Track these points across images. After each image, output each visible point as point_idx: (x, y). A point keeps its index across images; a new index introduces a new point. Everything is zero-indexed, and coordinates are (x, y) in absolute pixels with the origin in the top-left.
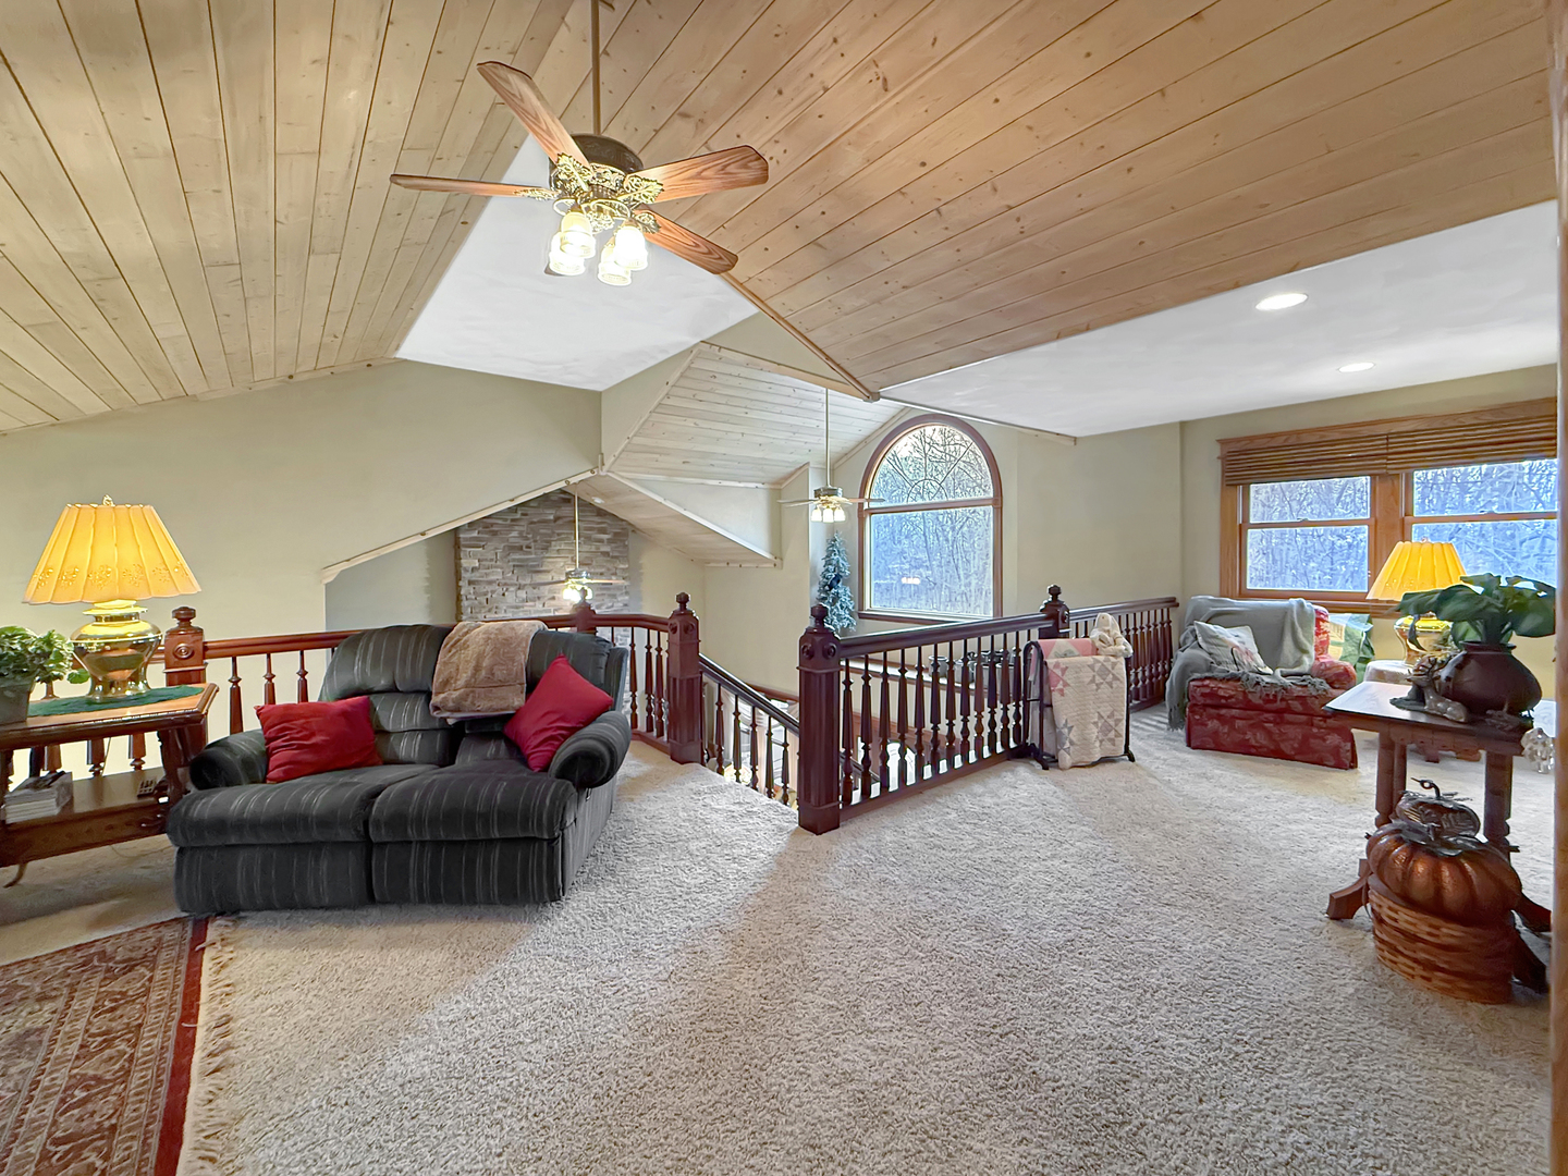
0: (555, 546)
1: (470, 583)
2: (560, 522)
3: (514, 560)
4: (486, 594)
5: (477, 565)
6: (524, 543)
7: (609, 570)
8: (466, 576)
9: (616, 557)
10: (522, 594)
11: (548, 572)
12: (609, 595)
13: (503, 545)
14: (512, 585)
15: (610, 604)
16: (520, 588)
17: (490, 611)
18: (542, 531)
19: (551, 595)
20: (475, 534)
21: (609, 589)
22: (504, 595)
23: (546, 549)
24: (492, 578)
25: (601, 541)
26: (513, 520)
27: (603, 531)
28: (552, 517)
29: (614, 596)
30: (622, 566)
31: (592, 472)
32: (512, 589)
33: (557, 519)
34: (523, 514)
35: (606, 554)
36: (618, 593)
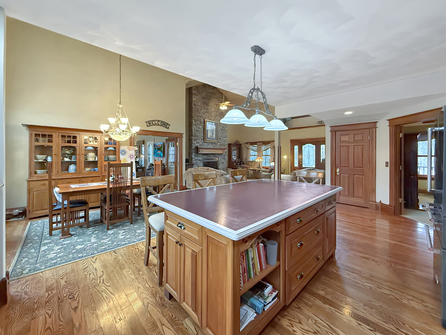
0: (212, 99)
1: (194, 105)
3: (203, 101)
4: (197, 108)
5: (196, 100)
6: (206, 97)
8: (194, 102)
10: (205, 110)
11: (210, 106)
13: (201, 96)
14: (203, 107)
16: (204, 109)
17: (198, 113)
19: (210, 112)
20: (196, 92)
22: (201, 110)
23: (210, 100)
24: (199, 105)
28: (211, 92)
32: (203, 108)
33: (212, 92)
34: (205, 89)
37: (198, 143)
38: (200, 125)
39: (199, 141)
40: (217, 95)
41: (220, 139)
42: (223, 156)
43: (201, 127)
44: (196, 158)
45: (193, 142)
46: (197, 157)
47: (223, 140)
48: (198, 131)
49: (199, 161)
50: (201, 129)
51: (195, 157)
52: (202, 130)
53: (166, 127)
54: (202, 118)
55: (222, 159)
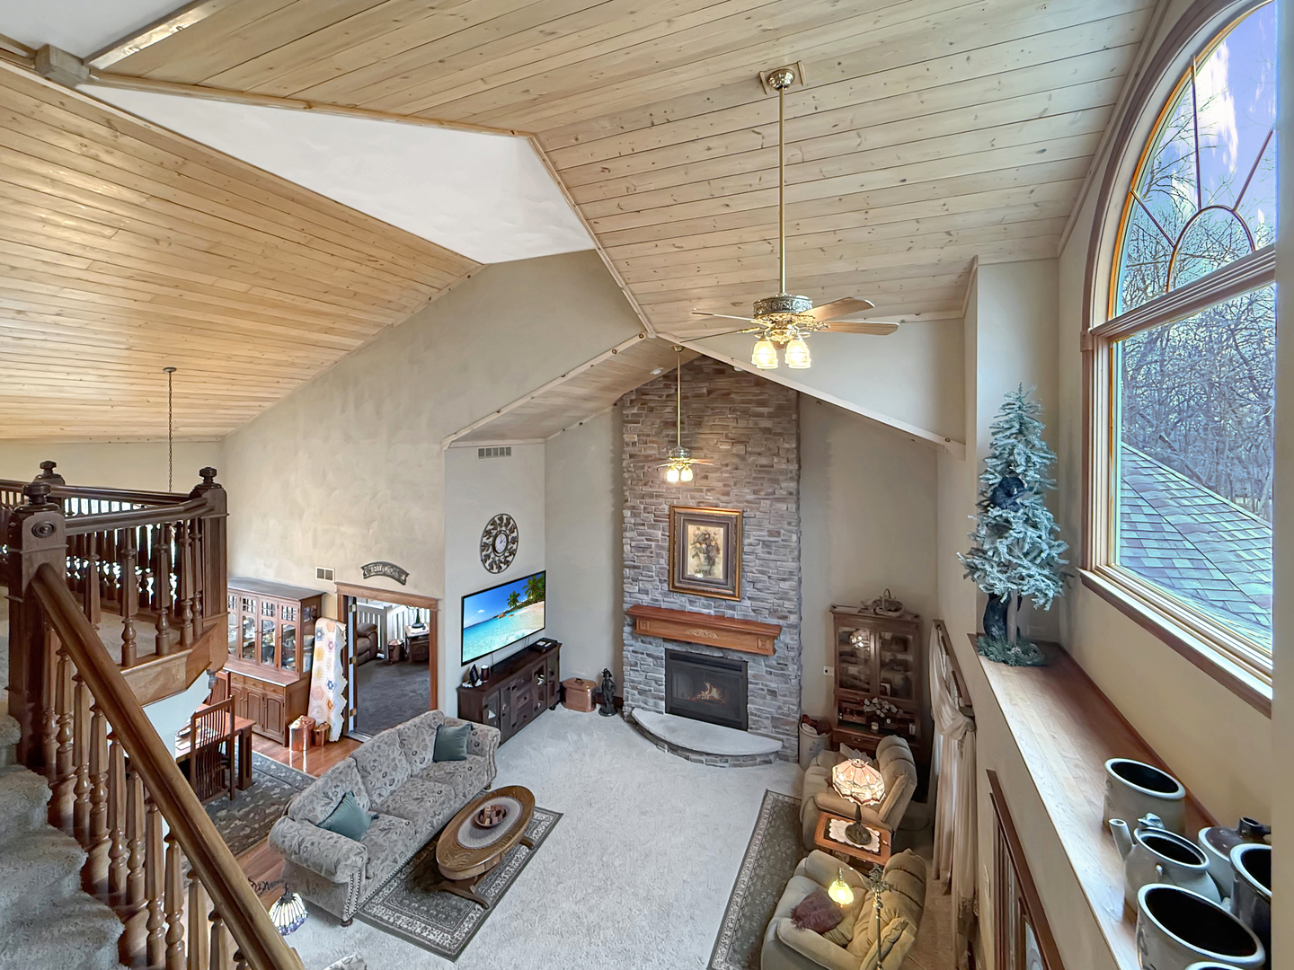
0: (707, 421)
1: (631, 456)
2: (712, 396)
3: (668, 436)
4: (642, 468)
5: (636, 440)
7: (770, 449)
8: (628, 450)
9: (780, 434)
11: (701, 449)
12: (770, 480)
13: (658, 421)
15: (770, 490)
17: (645, 485)
18: (694, 406)
20: (635, 411)
21: (769, 472)
23: (699, 424)
24: (648, 453)
25: (760, 415)
26: (667, 396)
27: (762, 404)
28: (705, 391)
29: (776, 481)
30: (787, 446)
31: (641, 336)
33: (710, 392)
35: (767, 431)
36: (781, 478)
37: (647, 593)
38: (652, 527)
39: (649, 586)
40: (732, 396)
41: (753, 583)
42: (775, 663)
43: (660, 533)
44: (639, 645)
45: (627, 587)
46: (642, 641)
47: (776, 589)
48: (644, 549)
49: (651, 660)
50: (658, 541)
51: (633, 642)
52: (661, 548)
53: (399, 580)
54: (661, 500)
55: (768, 676)
